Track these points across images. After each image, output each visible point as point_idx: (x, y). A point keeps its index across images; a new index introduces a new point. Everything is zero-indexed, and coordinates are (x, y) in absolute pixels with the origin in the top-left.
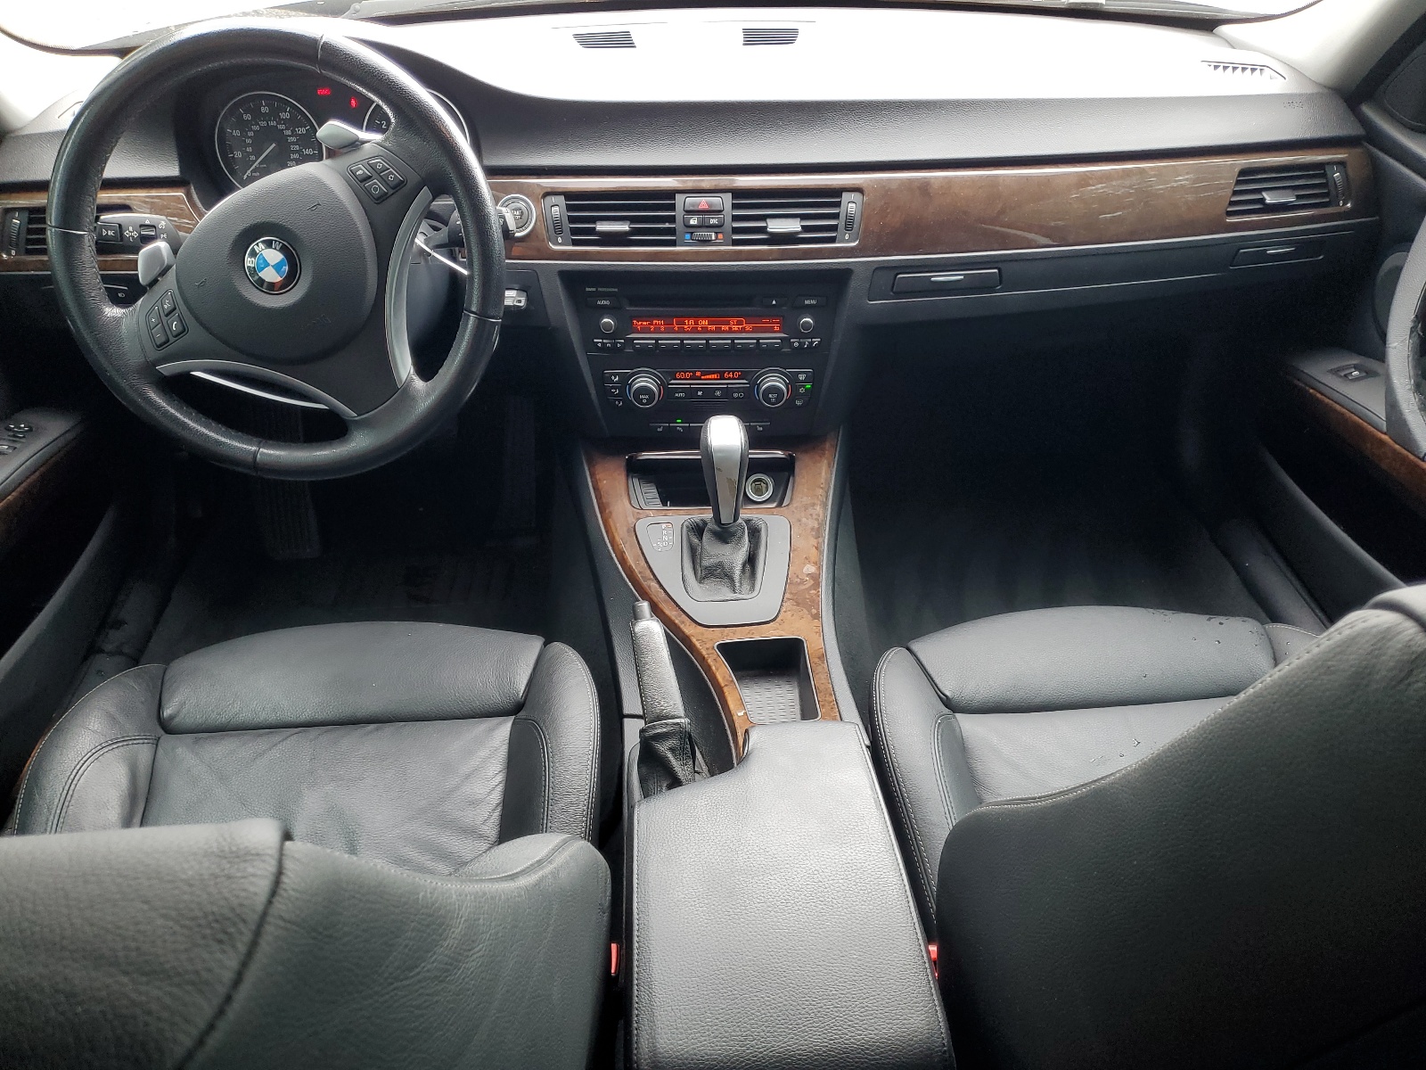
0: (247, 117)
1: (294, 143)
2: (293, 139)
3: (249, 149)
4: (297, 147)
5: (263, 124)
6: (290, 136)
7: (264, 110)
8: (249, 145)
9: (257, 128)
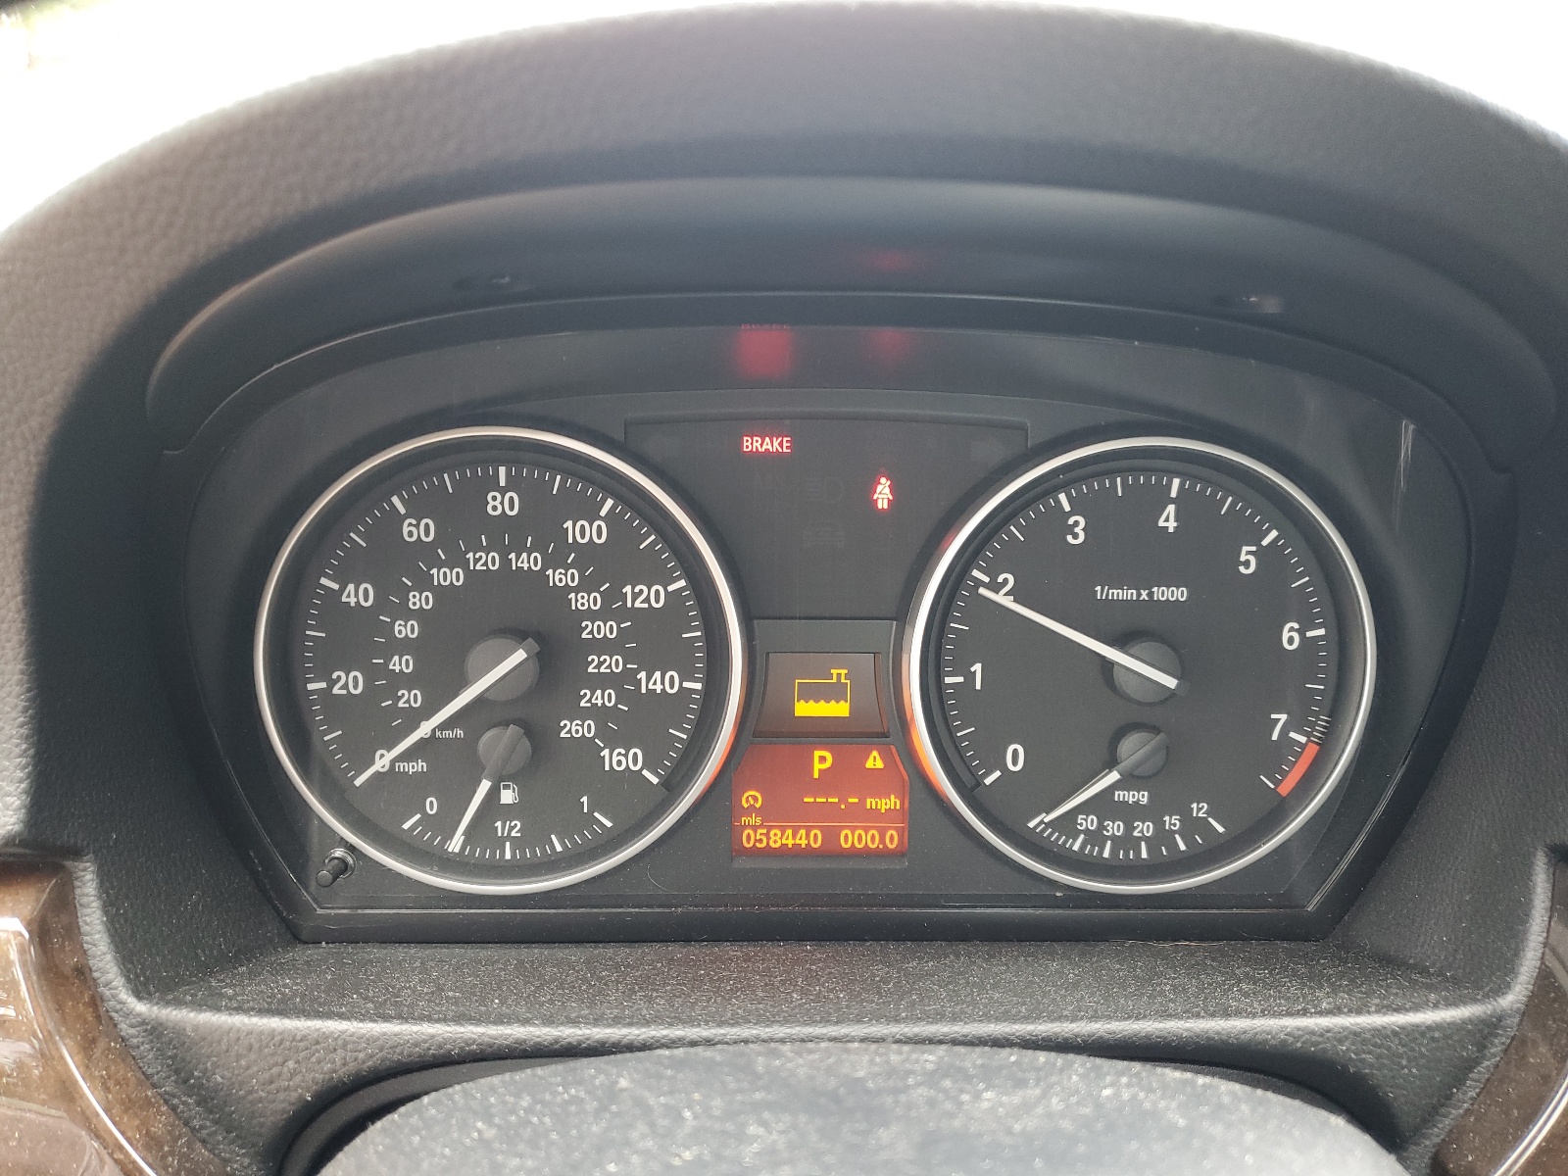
0: (418, 530)
1: (603, 646)
2: (607, 630)
3: (402, 664)
4: (614, 663)
5: (486, 561)
6: (592, 615)
7: (501, 504)
8: (403, 646)
9: (453, 577)
